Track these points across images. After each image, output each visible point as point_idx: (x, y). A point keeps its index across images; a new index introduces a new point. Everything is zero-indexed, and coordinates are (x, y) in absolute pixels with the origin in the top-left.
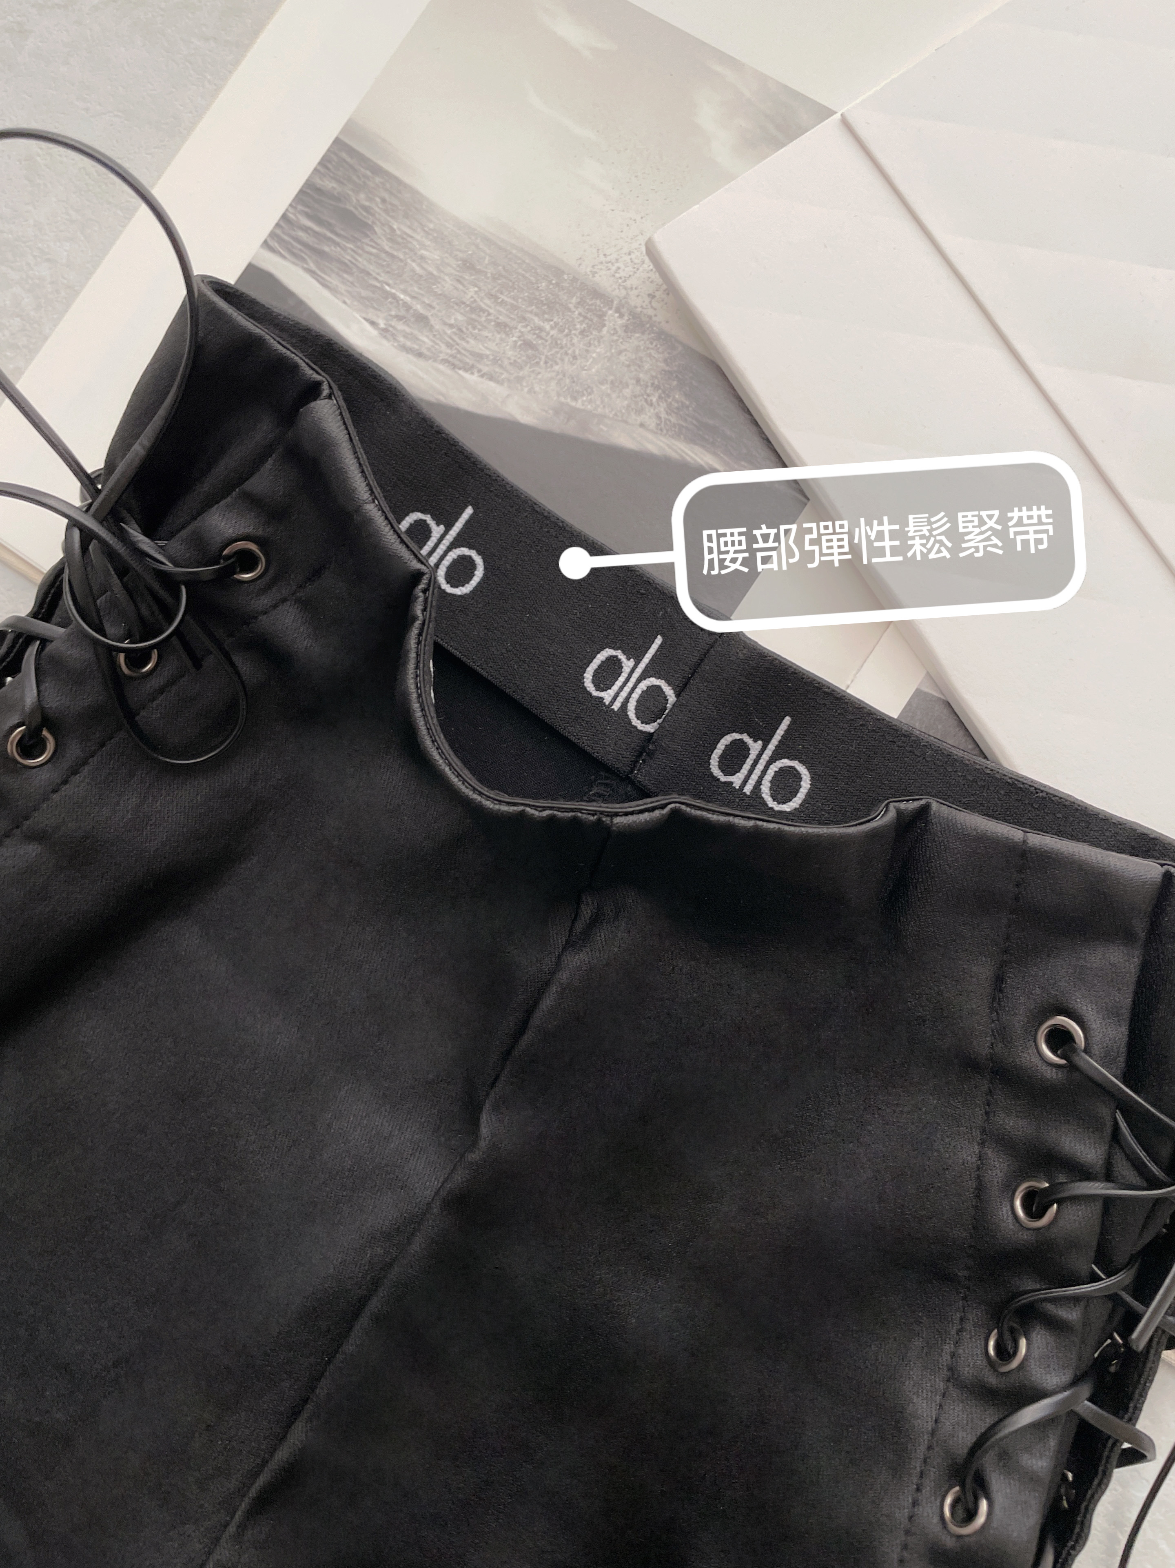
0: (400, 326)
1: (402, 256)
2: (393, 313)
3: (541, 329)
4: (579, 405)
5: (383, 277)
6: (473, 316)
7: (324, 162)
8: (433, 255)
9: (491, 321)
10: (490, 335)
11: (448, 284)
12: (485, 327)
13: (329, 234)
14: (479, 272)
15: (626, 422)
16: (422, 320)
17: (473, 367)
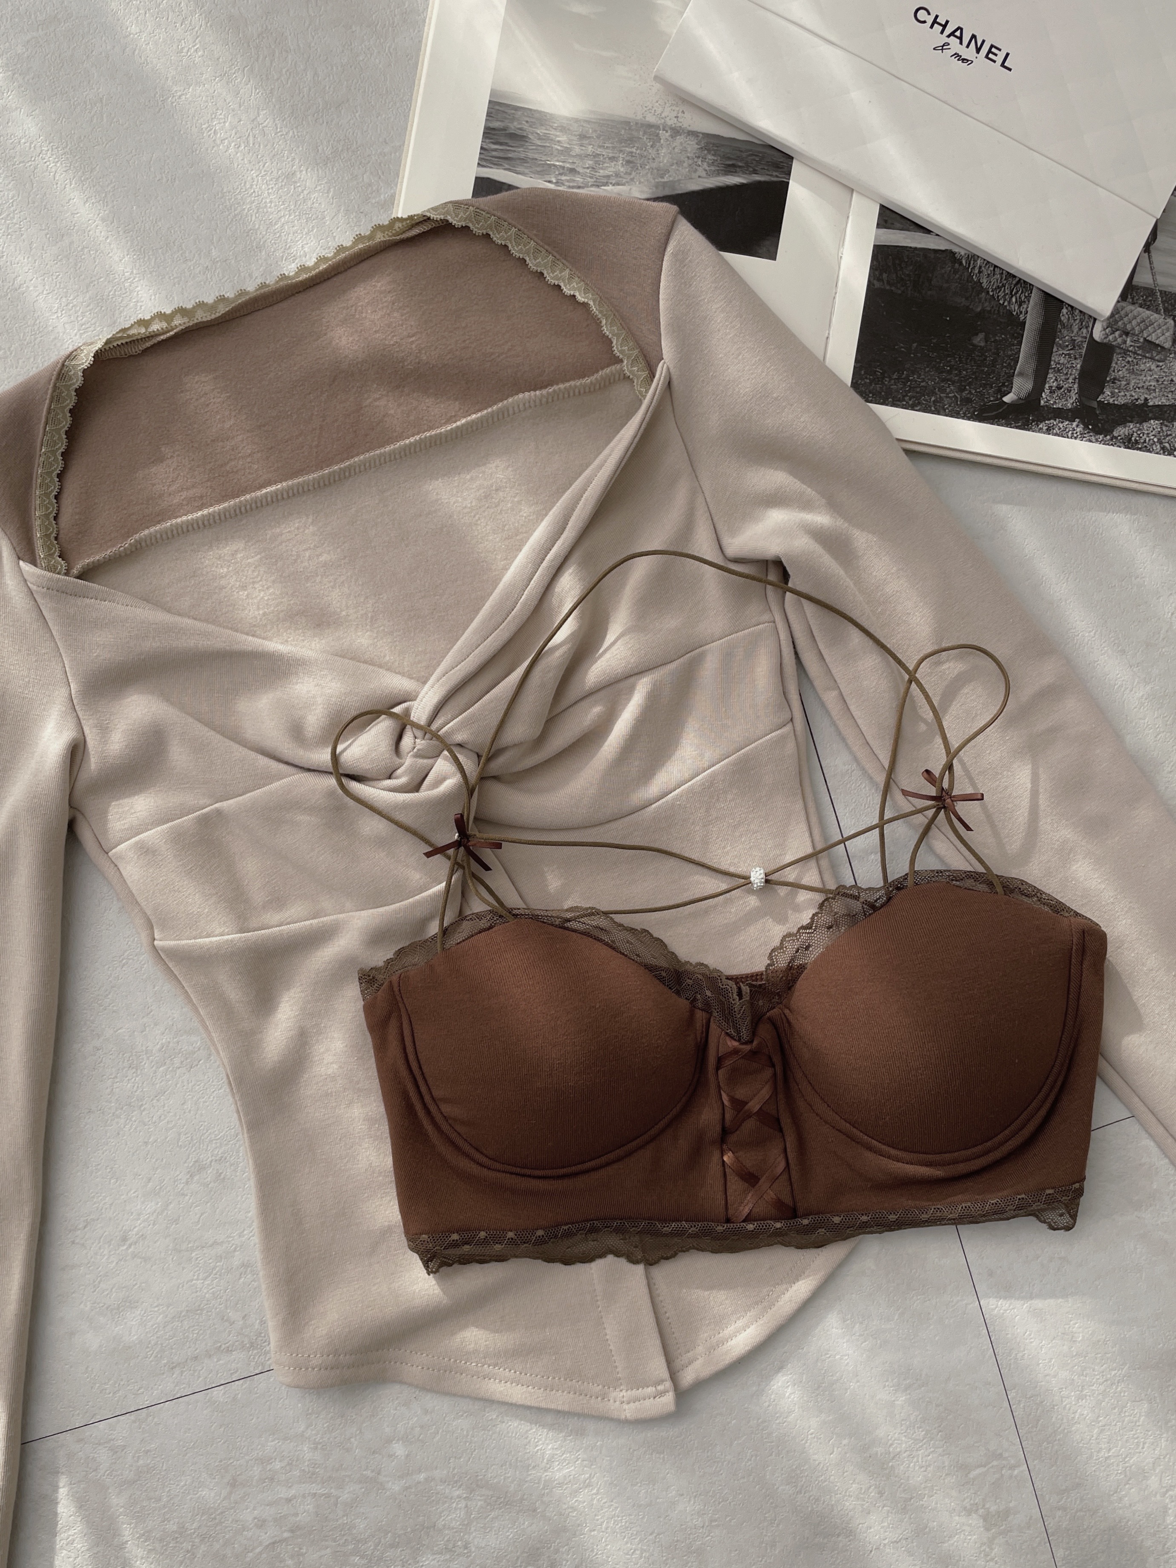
0: (563, 178)
1: (548, 145)
2: (557, 173)
3: (632, 153)
4: (665, 180)
5: (544, 158)
6: (597, 159)
7: (489, 114)
8: (563, 138)
9: (605, 158)
10: (608, 165)
11: (577, 150)
12: (604, 163)
13: (508, 148)
14: (589, 137)
15: (692, 179)
16: (572, 171)
17: (607, 183)
